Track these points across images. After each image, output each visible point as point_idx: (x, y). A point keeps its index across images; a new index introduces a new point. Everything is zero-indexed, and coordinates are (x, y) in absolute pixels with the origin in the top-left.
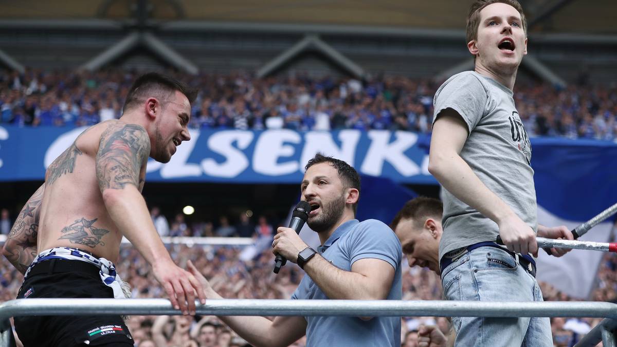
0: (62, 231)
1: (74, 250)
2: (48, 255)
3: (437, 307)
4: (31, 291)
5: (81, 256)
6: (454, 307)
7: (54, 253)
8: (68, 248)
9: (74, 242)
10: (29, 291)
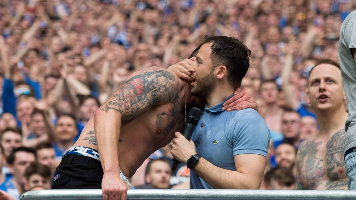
0: (87, 134)
1: (89, 149)
2: (72, 151)
3: (327, 195)
4: (58, 176)
5: (94, 155)
6: (339, 195)
7: (76, 150)
8: (86, 148)
9: (91, 143)
10: (57, 176)
